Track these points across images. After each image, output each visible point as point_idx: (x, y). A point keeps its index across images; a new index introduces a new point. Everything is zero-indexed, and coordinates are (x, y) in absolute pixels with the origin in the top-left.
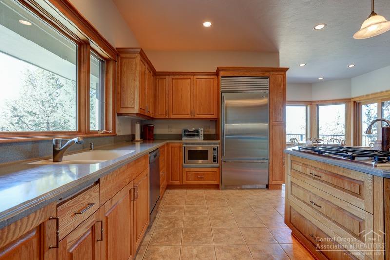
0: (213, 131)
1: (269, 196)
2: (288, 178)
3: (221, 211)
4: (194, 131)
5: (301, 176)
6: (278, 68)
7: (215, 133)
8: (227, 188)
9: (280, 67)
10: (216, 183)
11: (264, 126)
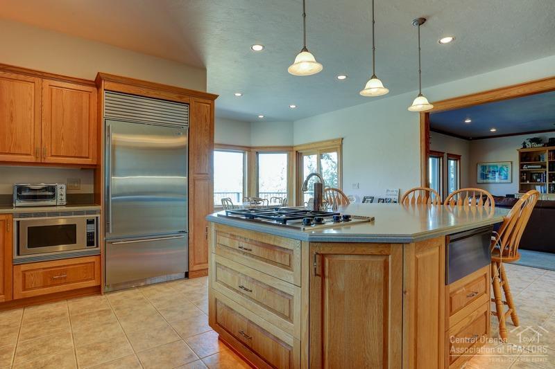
0: (88, 189)
1: (189, 289)
2: (213, 258)
3: (103, 332)
4: (46, 189)
5: (229, 253)
6: (203, 93)
7: (92, 192)
8: (116, 288)
9: (208, 92)
10: (92, 283)
11: (180, 180)
